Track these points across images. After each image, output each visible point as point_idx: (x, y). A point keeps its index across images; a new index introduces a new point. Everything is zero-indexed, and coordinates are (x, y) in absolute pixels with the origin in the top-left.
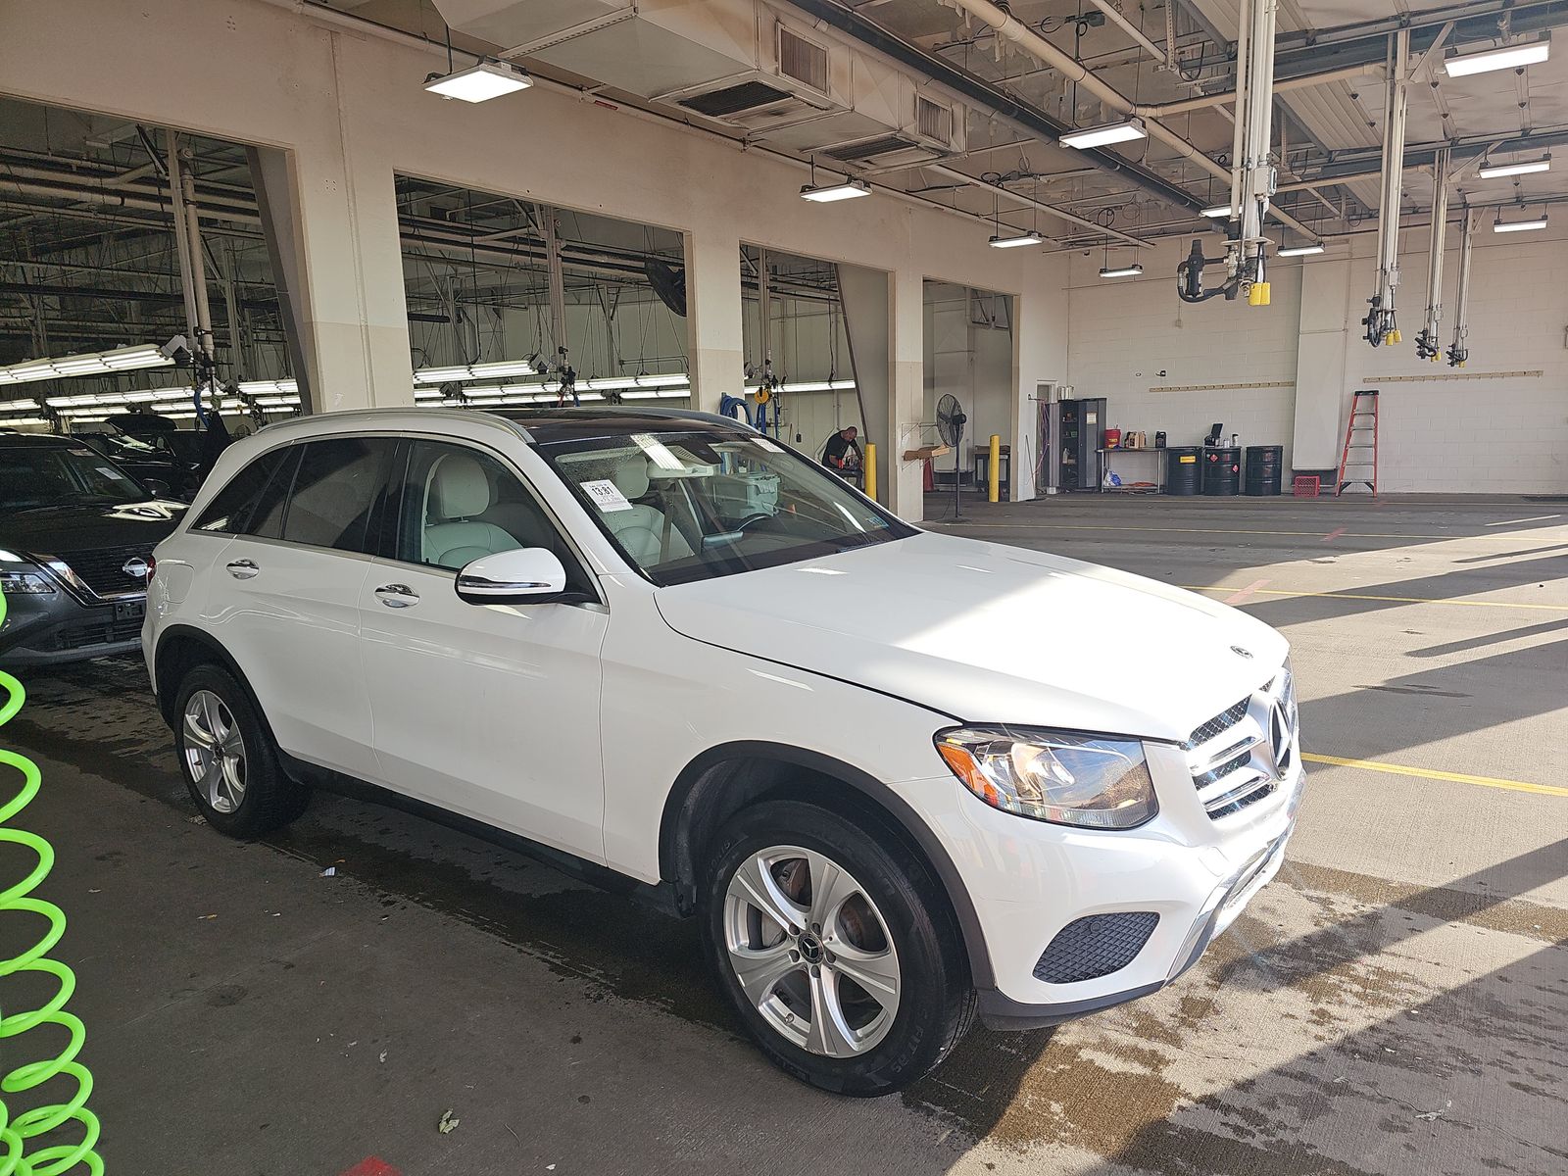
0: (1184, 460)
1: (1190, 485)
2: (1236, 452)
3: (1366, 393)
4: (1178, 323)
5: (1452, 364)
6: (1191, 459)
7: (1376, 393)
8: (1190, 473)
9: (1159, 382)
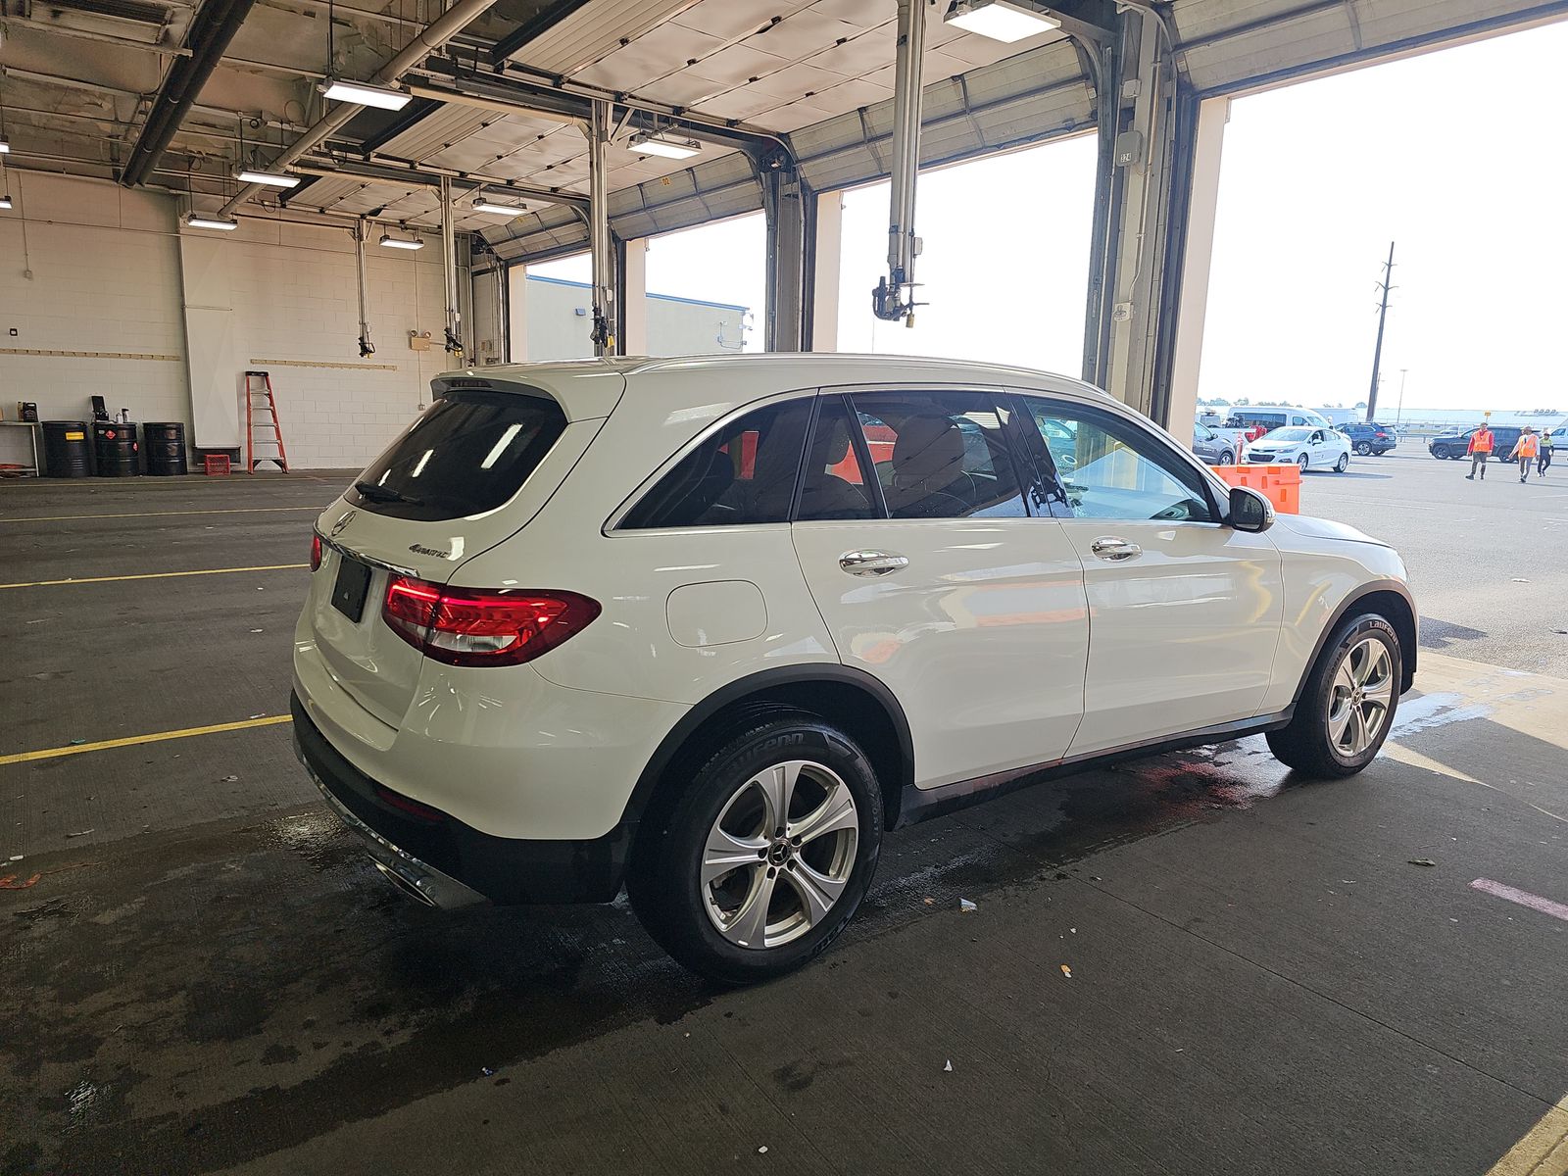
0: (71, 436)
1: (79, 464)
2: (132, 428)
3: (257, 374)
4: (27, 274)
5: (362, 355)
6: (79, 436)
7: (266, 374)
8: (78, 451)
9: (9, 343)
